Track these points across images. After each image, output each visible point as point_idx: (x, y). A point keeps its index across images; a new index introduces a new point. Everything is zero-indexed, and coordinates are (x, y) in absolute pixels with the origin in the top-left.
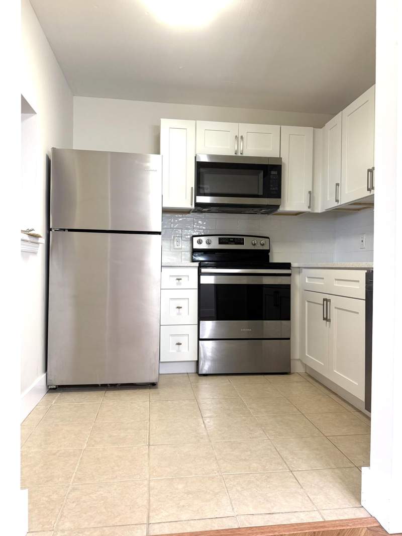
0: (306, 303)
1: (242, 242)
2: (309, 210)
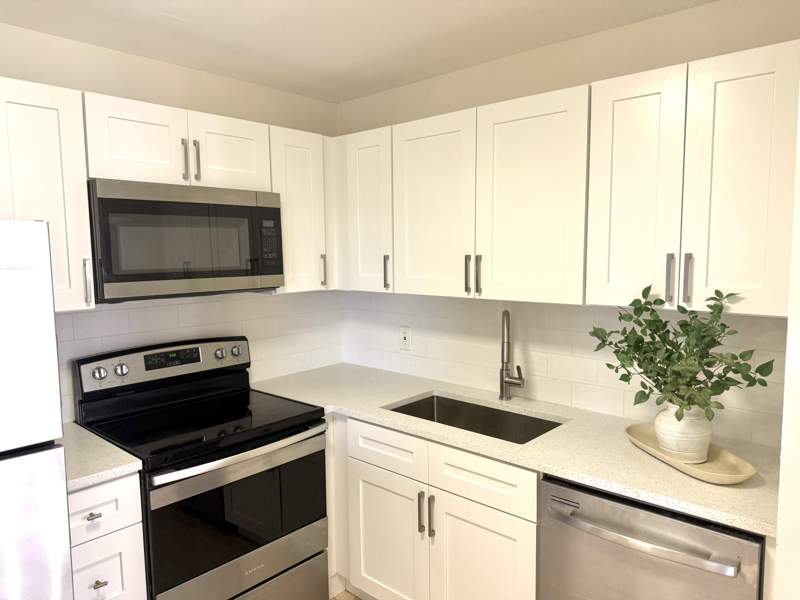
0: (361, 484)
1: (195, 356)
2: (323, 288)
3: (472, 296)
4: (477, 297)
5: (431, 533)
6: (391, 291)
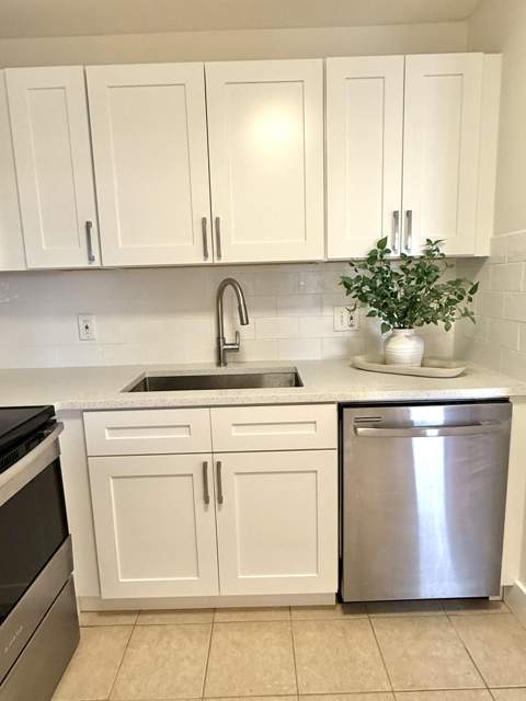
3: (209, 261)
4: (216, 262)
5: (220, 501)
6: (96, 264)
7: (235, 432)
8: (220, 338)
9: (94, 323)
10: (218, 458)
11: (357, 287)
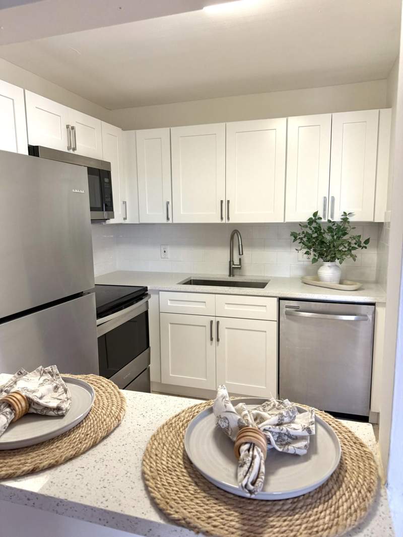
0: (169, 326)
2: (124, 222)
3: (224, 221)
4: (227, 222)
5: (218, 340)
6: (170, 221)
7: (227, 307)
8: (231, 262)
9: (169, 250)
10: (218, 319)
11: (300, 238)
